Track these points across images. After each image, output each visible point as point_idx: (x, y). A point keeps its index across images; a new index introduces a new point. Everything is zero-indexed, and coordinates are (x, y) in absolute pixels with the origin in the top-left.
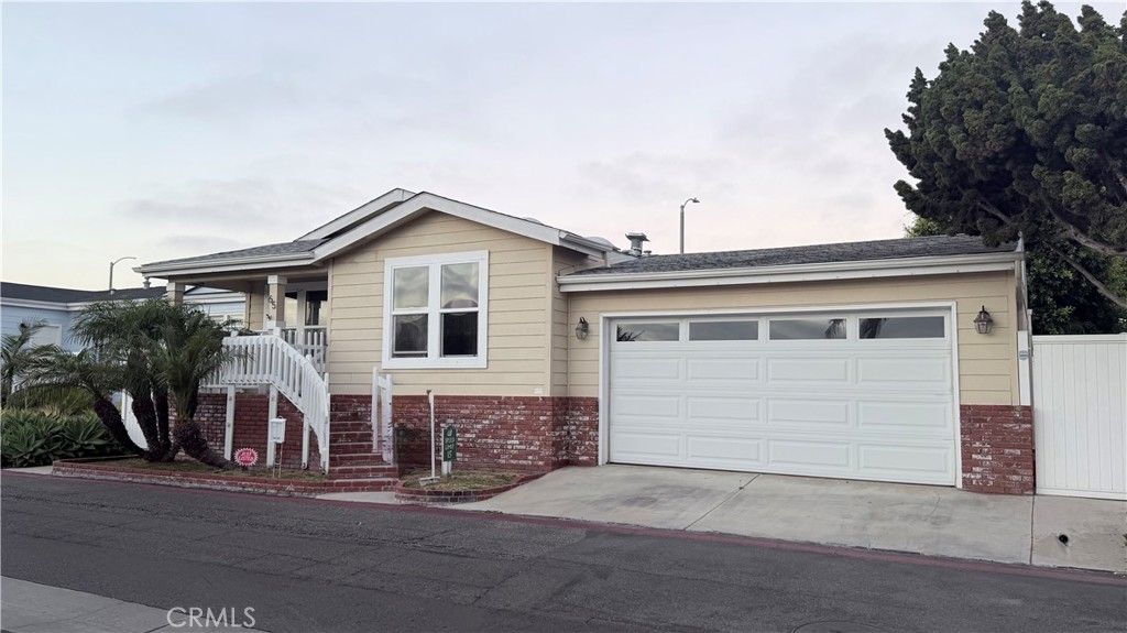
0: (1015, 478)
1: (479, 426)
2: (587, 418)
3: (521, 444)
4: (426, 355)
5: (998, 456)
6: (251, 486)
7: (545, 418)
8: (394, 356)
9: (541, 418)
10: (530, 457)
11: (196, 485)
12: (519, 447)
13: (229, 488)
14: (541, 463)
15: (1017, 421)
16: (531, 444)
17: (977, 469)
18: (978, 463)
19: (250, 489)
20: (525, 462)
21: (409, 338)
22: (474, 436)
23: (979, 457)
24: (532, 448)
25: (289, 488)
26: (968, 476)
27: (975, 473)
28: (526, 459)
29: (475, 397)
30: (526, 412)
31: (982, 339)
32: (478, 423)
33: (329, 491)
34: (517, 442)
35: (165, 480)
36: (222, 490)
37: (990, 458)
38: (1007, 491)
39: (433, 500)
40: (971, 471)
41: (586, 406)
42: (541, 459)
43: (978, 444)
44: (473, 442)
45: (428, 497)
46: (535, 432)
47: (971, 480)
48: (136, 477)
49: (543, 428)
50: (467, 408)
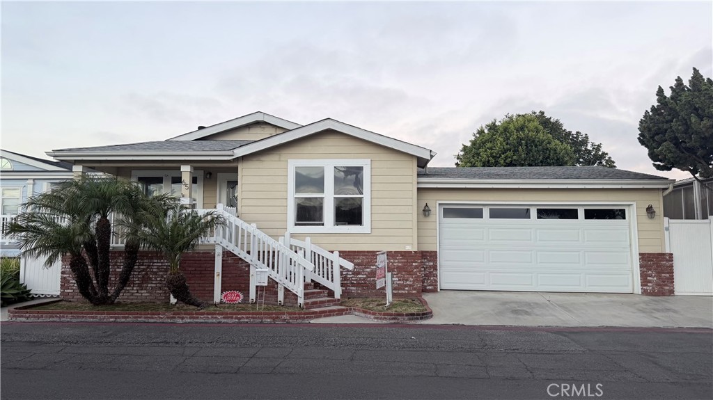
0: (666, 288)
1: (368, 270)
2: (432, 264)
3: (399, 280)
4: (323, 225)
5: (659, 278)
6: (247, 318)
7: (416, 264)
8: (296, 225)
9: (414, 264)
10: (407, 288)
11: (189, 320)
12: (398, 282)
13: (223, 321)
14: (414, 292)
15: (667, 260)
16: (407, 280)
17: (650, 284)
18: (650, 282)
19: (246, 320)
20: (403, 292)
21: (309, 213)
22: (365, 276)
23: (651, 278)
24: (408, 283)
25: (284, 317)
26: (646, 288)
27: (649, 286)
28: (404, 290)
29: (364, 252)
30: (403, 260)
31: (650, 221)
32: (368, 268)
33: (315, 317)
34: (397, 279)
35: (153, 318)
36: (219, 323)
37: (655, 279)
38: (664, 295)
39: (410, 319)
40: (647, 285)
41: (431, 256)
42: (415, 289)
43: (650, 272)
44: (364, 280)
45: (406, 318)
46: (410, 273)
47: (647, 290)
48: (119, 318)
49: (415, 270)
50: (359, 259)
